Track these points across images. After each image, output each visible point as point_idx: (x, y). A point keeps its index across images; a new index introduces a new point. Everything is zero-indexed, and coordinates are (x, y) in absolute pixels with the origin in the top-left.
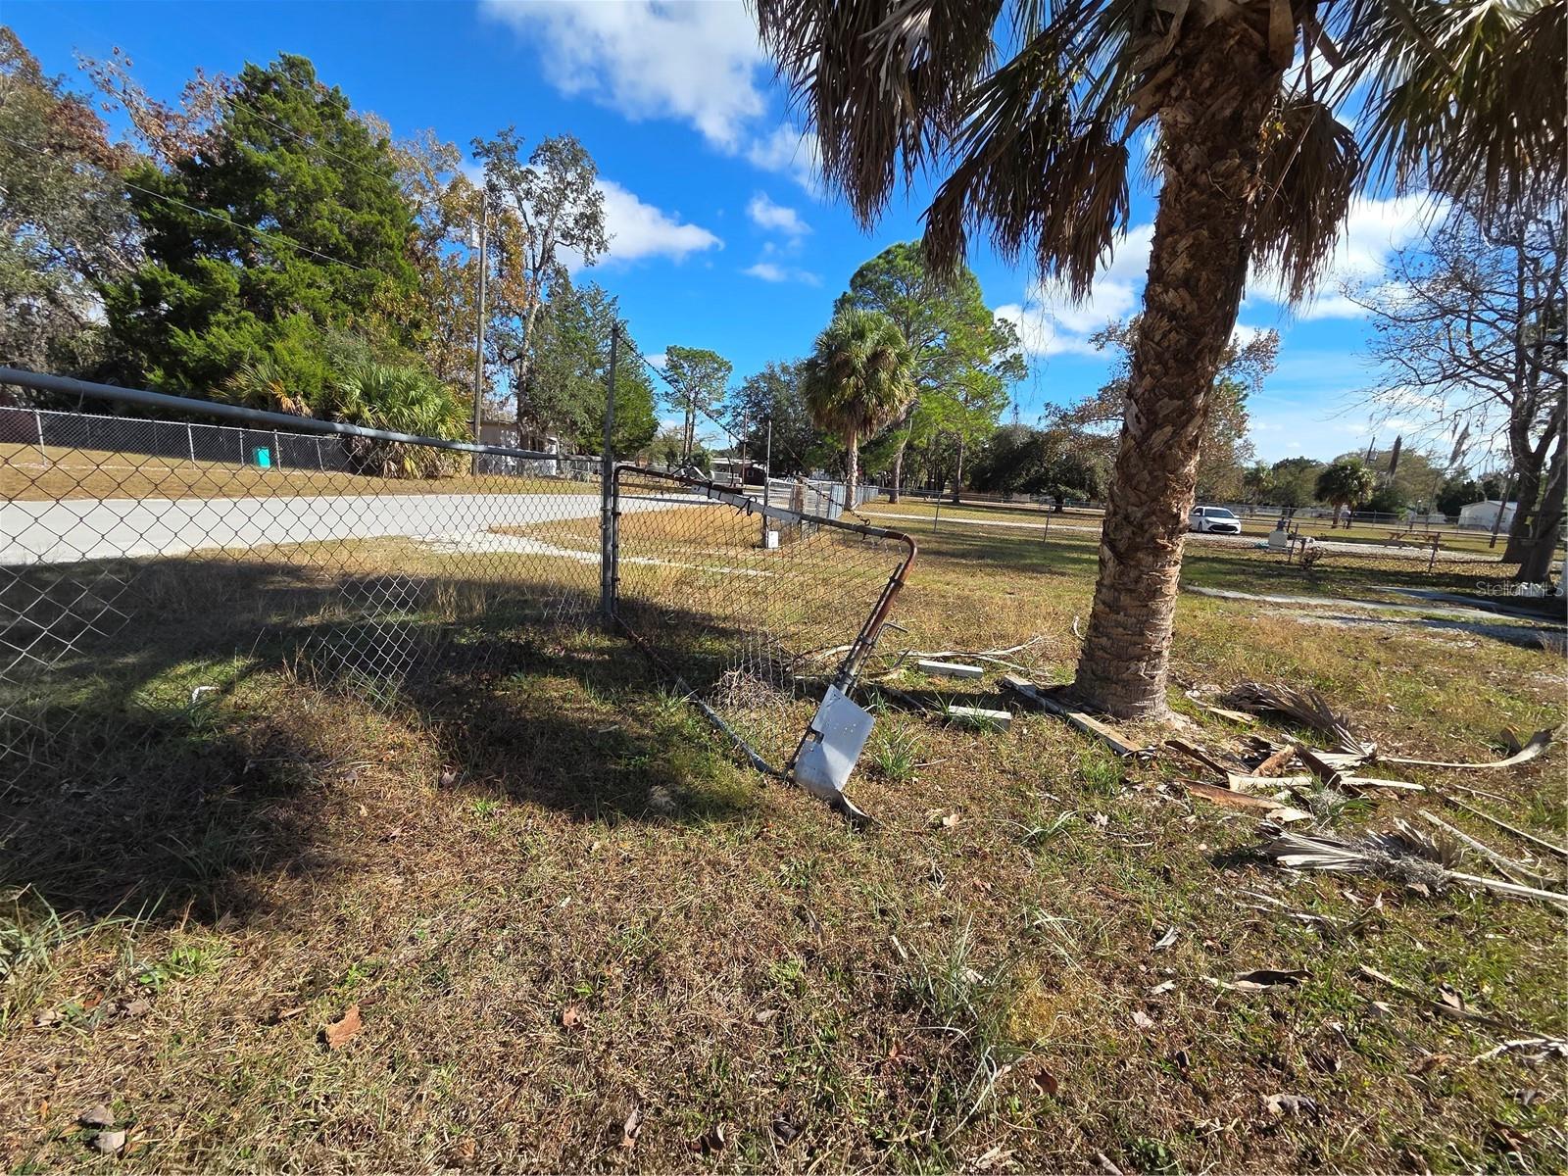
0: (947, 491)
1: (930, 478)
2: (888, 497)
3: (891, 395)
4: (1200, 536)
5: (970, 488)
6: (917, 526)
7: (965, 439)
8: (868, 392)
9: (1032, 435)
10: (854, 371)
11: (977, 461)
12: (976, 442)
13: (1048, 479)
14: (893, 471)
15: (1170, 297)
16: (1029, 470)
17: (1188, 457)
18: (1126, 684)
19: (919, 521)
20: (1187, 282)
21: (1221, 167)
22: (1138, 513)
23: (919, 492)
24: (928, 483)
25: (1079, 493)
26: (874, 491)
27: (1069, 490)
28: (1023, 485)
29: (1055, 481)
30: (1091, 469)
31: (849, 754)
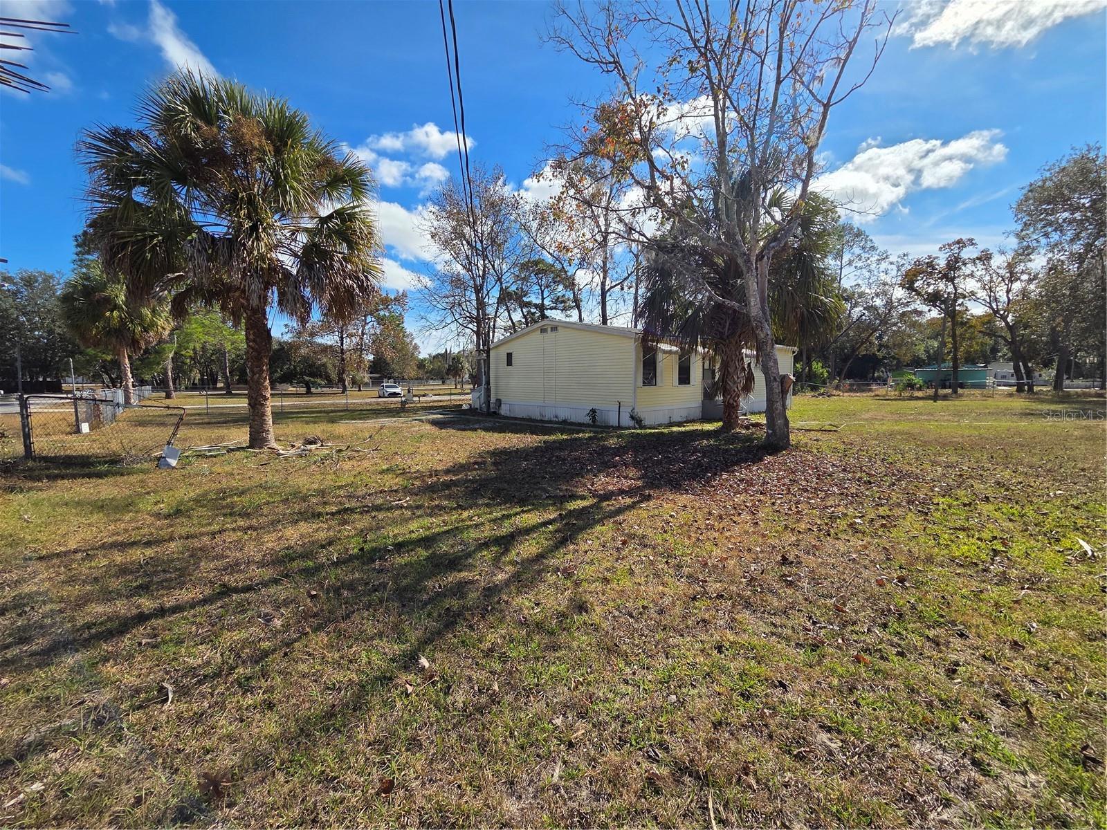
0: (220, 385)
1: (202, 375)
2: (164, 394)
3: (153, 325)
4: (385, 399)
5: (238, 382)
6: (193, 412)
7: (228, 346)
8: (132, 322)
9: (280, 343)
10: (116, 307)
11: (242, 362)
12: (237, 349)
13: (297, 373)
14: (165, 373)
15: (251, 344)
16: (282, 368)
17: (265, 381)
18: (261, 439)
19: (196, 409)
20: (254, 341)
21: (257, 316)
22: (254, 396)
23: (194, 387)
24: (202, 380)
25: (319, 381)
26: (147, 390)
27: (312, 379)
28: (279, 378)
29: (302, 374)
30: (324, 365)
31: (175, 459)
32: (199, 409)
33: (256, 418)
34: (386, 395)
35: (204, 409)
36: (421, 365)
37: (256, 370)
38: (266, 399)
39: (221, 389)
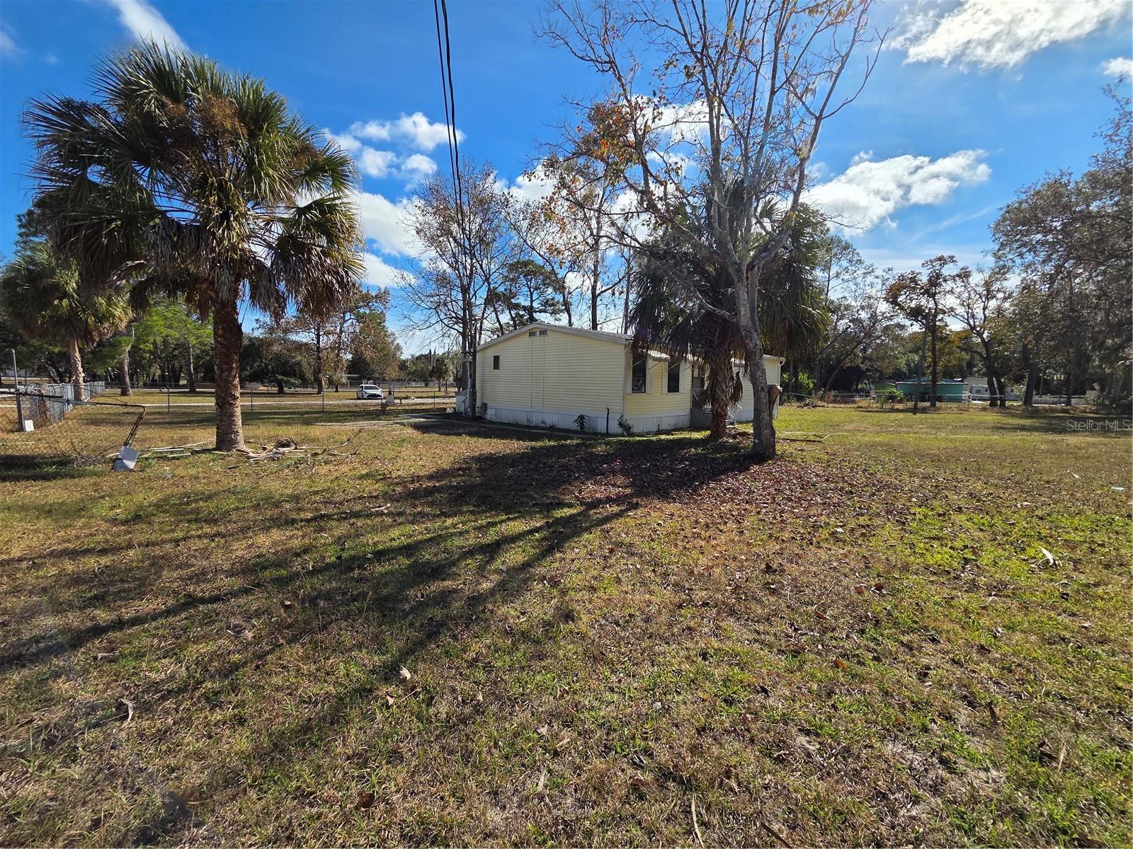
0: (183, 382)
1: (163, 371)
2: (119, 391)
3: (108, 315)
4: (364, 401)
5: (204, 379)
6: (153, 410)
7: (192, 341)
8: (84, 311)
9: (251, 339)
10: (65, 295)
11: (208, 358)
12: (203, 344)
13: (268, 371)
14: (121, 368)
15: (219, 339)
16: (253, 365)
17: (234, 379)
18: (229, 441)
19: (156, 407)
21: (226, 310)
23: (153, 384)
24: (162, 376)
25: (292, 380)
26: (100, 386)
28: (249, 376)
29: (274, 372)
30: (299, 363)
31: (133, 461)
32: (159, 407)
33: (224, 418)
34: (365, 396)
35: (165, 407)
36: (403, 365)
37: (225, 367)
38: (235, 398)
39: (184, 386)
